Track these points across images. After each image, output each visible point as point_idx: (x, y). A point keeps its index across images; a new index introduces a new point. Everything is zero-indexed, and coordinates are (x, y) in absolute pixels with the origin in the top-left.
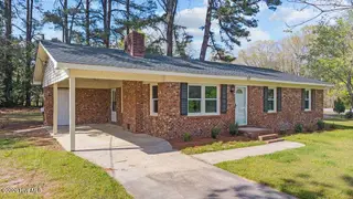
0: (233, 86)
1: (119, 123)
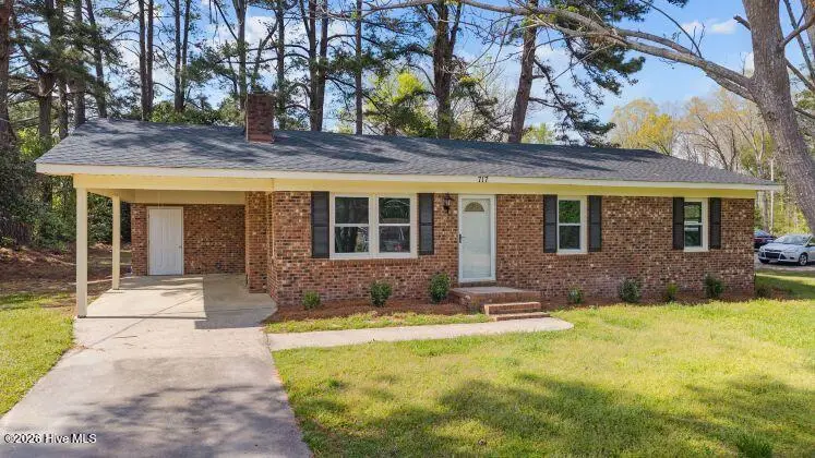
0: (448, 197)
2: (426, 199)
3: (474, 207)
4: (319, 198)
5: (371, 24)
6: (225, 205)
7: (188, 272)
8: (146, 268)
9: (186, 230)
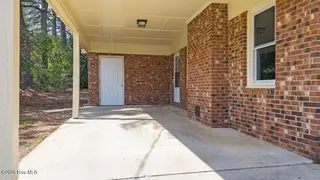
1: (183, 104)
6: (152, 56)
7: (127, 103)
8: (99, 100)
9: (125, 74)
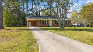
2: (47, 21)
3: (51, 21)
4: (41, 20)
5: (44, 6)
